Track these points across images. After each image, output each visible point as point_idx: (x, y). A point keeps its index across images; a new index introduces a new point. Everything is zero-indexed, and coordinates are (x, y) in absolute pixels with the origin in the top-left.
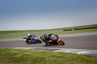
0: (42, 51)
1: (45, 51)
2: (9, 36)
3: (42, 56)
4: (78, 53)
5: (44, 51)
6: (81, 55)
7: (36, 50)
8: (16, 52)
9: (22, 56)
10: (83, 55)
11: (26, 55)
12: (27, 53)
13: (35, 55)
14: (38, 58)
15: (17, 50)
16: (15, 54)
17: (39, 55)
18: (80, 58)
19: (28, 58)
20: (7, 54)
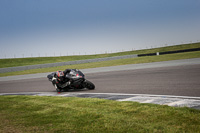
0: (95, 99)
1: (101, 100)
2: (26, 69)
3: (95, 111)
4: (170, 105)
5: (99, 100)
6: (176, 108)
7: (81, 99)
8: (40, 103)
9: (54, 111)
10: (182, 109)
11: (62, 109)
12: (63, 106)
13: (81, 109)
14: (86, 115)
15: (43, 99)
16: (40, 108)
17: (88, 109)
18: (175, 115)
19: (67, 116)
20: (22, 108)
